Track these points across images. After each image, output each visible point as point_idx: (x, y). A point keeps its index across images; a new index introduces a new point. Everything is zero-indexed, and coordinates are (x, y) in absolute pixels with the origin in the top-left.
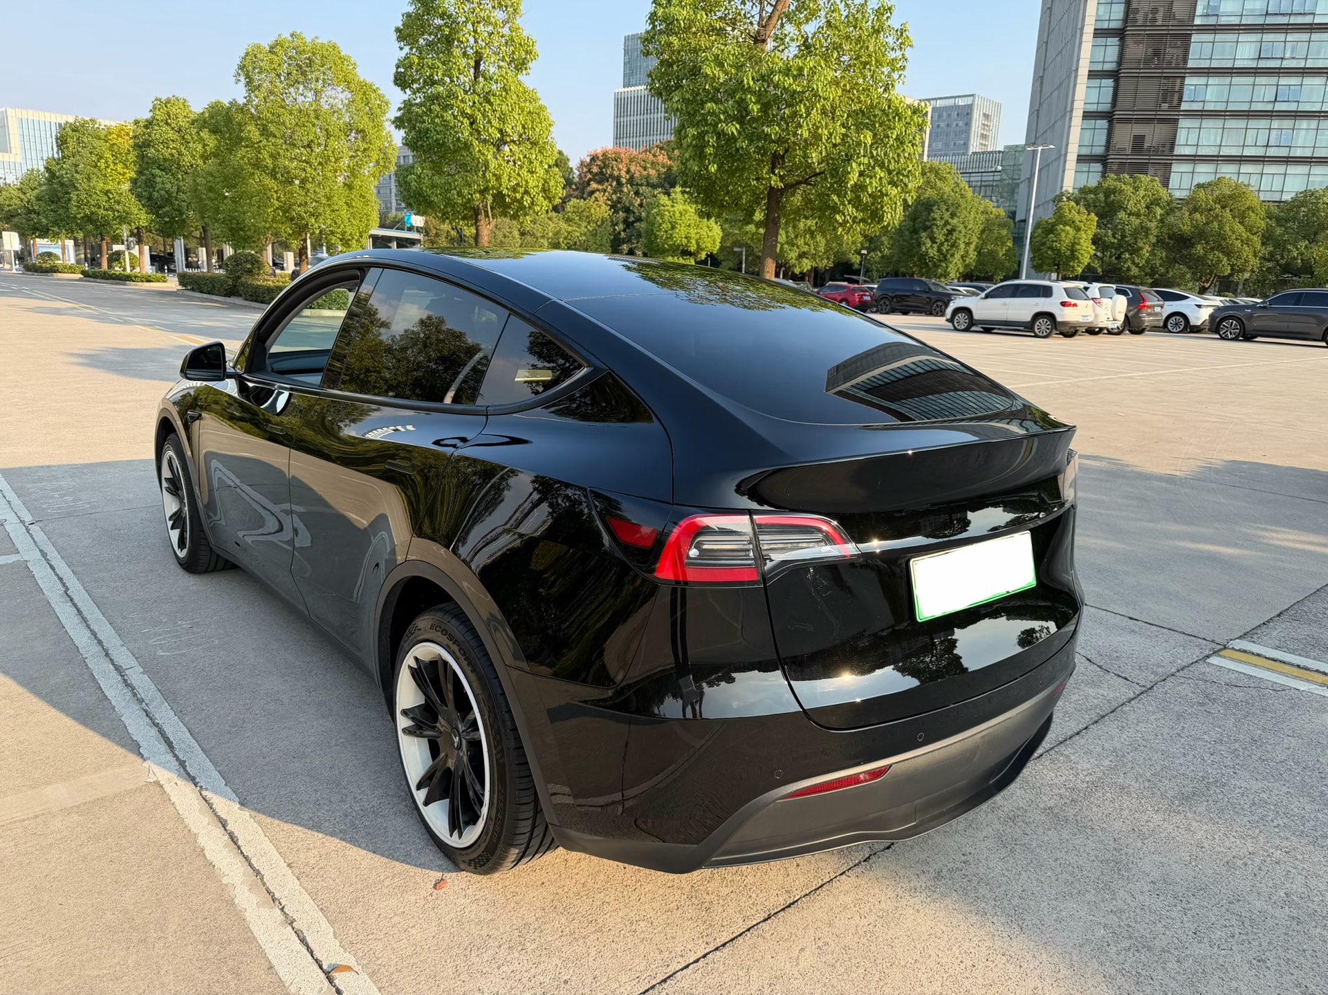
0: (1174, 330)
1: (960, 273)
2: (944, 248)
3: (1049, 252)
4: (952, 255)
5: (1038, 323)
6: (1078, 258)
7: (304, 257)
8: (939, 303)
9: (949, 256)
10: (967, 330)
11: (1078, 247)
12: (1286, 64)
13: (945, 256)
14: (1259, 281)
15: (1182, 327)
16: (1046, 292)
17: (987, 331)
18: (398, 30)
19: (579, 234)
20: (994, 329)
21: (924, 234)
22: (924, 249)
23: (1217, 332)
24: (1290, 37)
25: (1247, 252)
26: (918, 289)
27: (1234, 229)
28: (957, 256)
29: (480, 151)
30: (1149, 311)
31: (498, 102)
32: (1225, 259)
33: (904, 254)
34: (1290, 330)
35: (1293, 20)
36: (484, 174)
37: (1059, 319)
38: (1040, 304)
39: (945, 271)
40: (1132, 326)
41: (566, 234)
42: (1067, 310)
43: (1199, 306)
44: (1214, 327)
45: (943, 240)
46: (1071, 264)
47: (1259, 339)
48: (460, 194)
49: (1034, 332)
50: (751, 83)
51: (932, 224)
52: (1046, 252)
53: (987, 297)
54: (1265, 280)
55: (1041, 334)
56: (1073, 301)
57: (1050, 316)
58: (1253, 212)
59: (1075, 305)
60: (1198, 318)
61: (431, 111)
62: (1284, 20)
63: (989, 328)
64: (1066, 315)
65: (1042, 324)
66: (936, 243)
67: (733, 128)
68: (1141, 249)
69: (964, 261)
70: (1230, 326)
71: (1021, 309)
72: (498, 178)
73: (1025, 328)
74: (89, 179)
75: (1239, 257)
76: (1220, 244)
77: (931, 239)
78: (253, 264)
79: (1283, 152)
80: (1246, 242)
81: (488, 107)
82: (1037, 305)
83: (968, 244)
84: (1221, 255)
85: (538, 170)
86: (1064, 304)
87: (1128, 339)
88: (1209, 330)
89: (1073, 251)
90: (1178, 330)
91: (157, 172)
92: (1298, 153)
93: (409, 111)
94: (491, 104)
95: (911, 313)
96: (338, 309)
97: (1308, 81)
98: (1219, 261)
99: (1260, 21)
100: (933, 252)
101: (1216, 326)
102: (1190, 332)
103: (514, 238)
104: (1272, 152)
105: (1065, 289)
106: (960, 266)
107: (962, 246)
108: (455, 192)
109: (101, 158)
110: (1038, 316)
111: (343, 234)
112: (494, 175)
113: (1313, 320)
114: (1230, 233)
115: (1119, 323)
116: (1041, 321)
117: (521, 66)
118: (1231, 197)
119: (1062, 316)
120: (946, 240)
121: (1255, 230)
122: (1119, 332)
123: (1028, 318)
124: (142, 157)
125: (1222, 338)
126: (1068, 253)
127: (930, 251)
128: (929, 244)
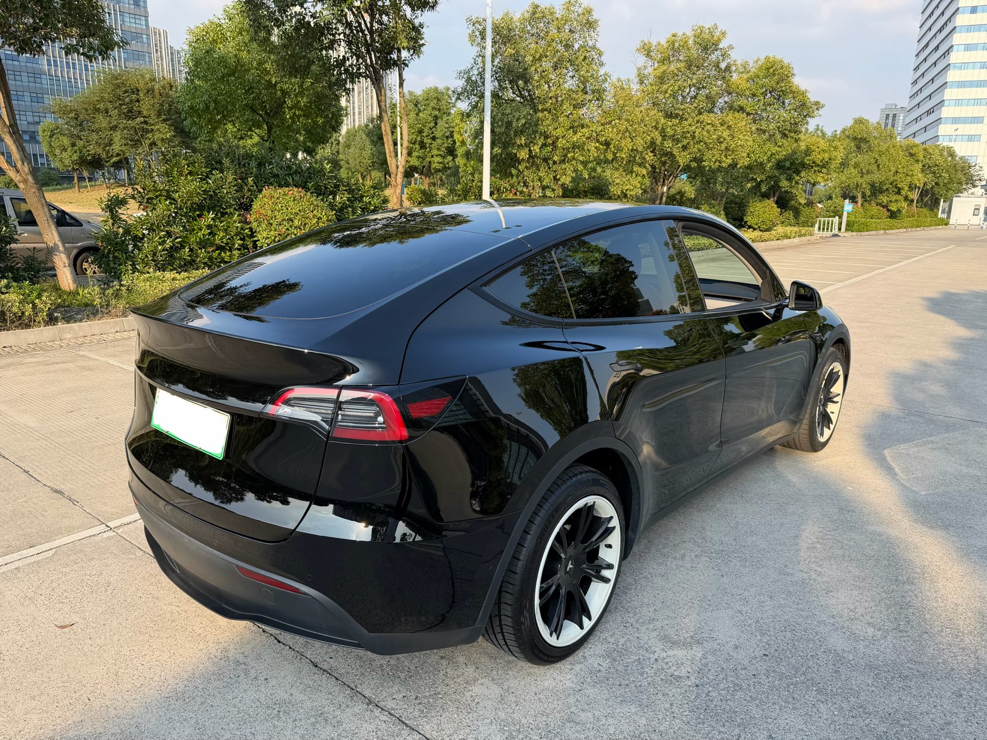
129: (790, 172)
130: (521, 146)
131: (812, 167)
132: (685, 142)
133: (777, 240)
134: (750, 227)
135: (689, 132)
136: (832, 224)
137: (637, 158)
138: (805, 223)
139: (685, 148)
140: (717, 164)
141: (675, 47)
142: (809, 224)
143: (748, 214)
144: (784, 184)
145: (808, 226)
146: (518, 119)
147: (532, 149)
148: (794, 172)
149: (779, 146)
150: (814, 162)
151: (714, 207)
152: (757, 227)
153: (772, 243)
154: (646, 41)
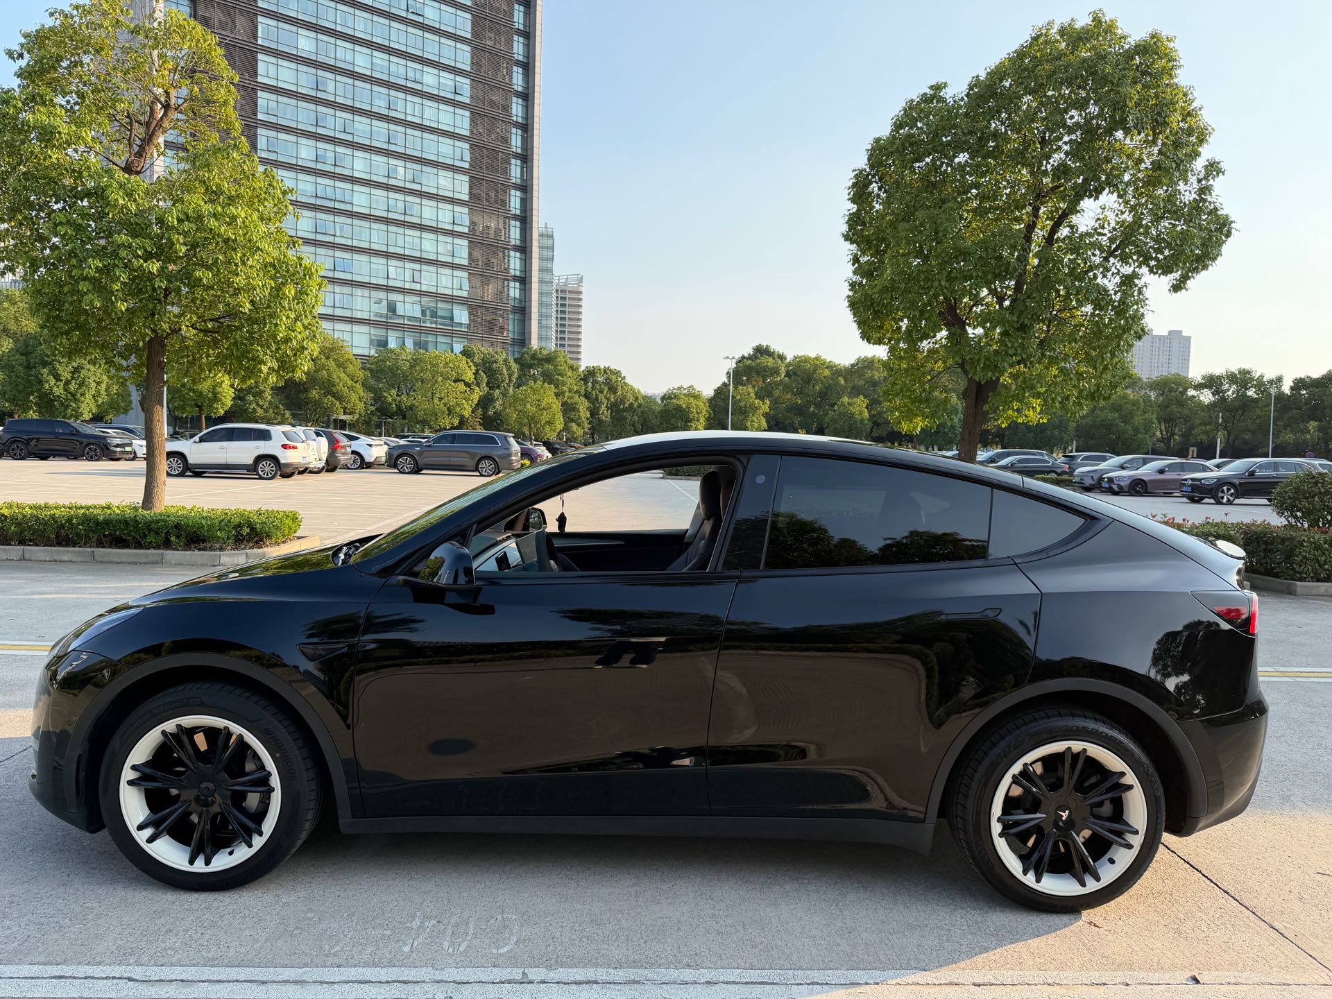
0: (352, 467)
1: (93, 414)
2: (73, 387)
3: (191, 394)
4: (83, 395)
5: (261, 465)
6: (221, 400)
8: (92, 447)
9: (79, 395)
10: (181, 475)
11: (220, 390)
12: (338, 240)
13: (73, 395)
14: (366, 422)
15: (358, 464)
16: (264, 436)
17: (198, 475)
20: (205, 472)
21: (45, 371)
22: (47, 386)
23: (395, 466)
24: (338, 219)
25: (354, 398)
26: (61, 431)
27: (341, 379)
28: (88, 396)
30: (343, 451)
32: (338, 403)
33: (20, 392)
34: (452, 463)
35: (338, 205)
37: (282, 461)
38: (261, 447)
39: (77, 412)
40: (331, 466)
42: (289, 452)
43: (370, 445)
44: (393, 462)
45: (69, 378)
46: (215, 405)
47: (424, 472)
49: (258, 474)
51: (54, 361)
52: (187, 394)
53: (201, 440)
54: (371, 421)
55: (265, 476)
56: (292, 444)
57: (273, 458)
58: (351, 363)
59: (294, 447)
60: (370, 456)
62: (331, 204)
63: (198, 472)
64: (287, 457)
65: (265, 467)
66: (61, 381)
68: (263, 392)
69: (96, 401)
70: (405, 462)
71: (244, 452)
73: (248, 470)
75: (348, 402)
76: (329, 388)
77: (54, 376)
79: (347, 314)
80: (352, 389)
82: (257, 448)
83: (98, 384)
84: (333, 400)
86: (285, 446)
87: (325, 476)
88: (388, 466)
89: (215, 394)
90: (356, 466)
92: (359, 315)
95: (51, 458)
97: (356, 257)
98: (333, 405)
99: (312, 201)
100: (59, 391)
101: (393, 461)
102: (366, 468)
104: (338, 312)
105: (283, 432)
106: (92, 406)
107: (93, 385)
110: (260, 458)
113: (467, 456)
114: (338, 381)
115: (321, 464)
116: (264, 463)
118: (331, 350)
119: (284, 457)
120: (73, 378)
121: (356, 379)
122: (319, 471)
123: (250, 461)
125: (401, 472)
126: (210, 395)
127: (55, 389)
128: (52, 381)
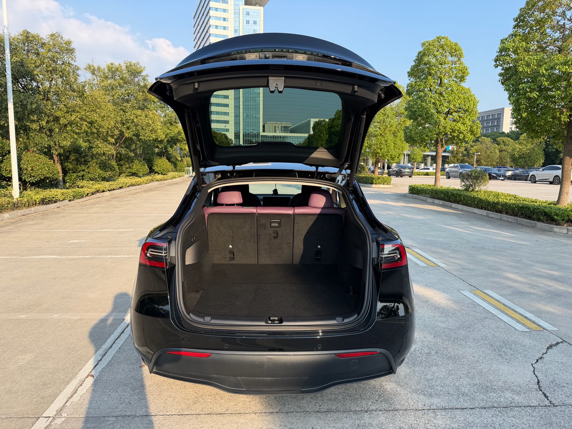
7: (377, 165)
18: (408, 73)
19: (525, 150)
29: (437, 117)
31: (447, 95)
36: (439, 127)
41: (518, 150)
48: (427, 136)
50: (544, 72)
61: (417, 103)
67: (535, 95)
72: (445, 128)
74: (317, 141)
78: (361, 168)
81: (442, 98)
85: (467, 123)
91: (334, 136)
93: (409, 104)
94: (444, 97)
96: (387, 184)
103: (495, 153)
108: (425, 135)
109: (322, 133)
111: (391, 155)
112: (443, 126)
117: (462, 79)
124: (330, 132)
129: (171, 143)
130: (34, 121)
131: (182, 141)
132: (128, 125)
133: (171, 179)
134: (156, 173)
135: (130, 120)
136: (189, 170)
137: (109, 133)
138: (180, 171)
139: (128, 128)
140: (148, 138)
141: (113, 71)
142: (182, 171)
143: (155, 165)
144: (169, 149)
145: (182, 172)
146: (31, 104)
147: (41, 123)
148: (173, 143)
149: (170, 130)
150: (183, 139)
151: (141, 161)
152: (160, 172)
153: (170, 181)
154: (91, 64)
